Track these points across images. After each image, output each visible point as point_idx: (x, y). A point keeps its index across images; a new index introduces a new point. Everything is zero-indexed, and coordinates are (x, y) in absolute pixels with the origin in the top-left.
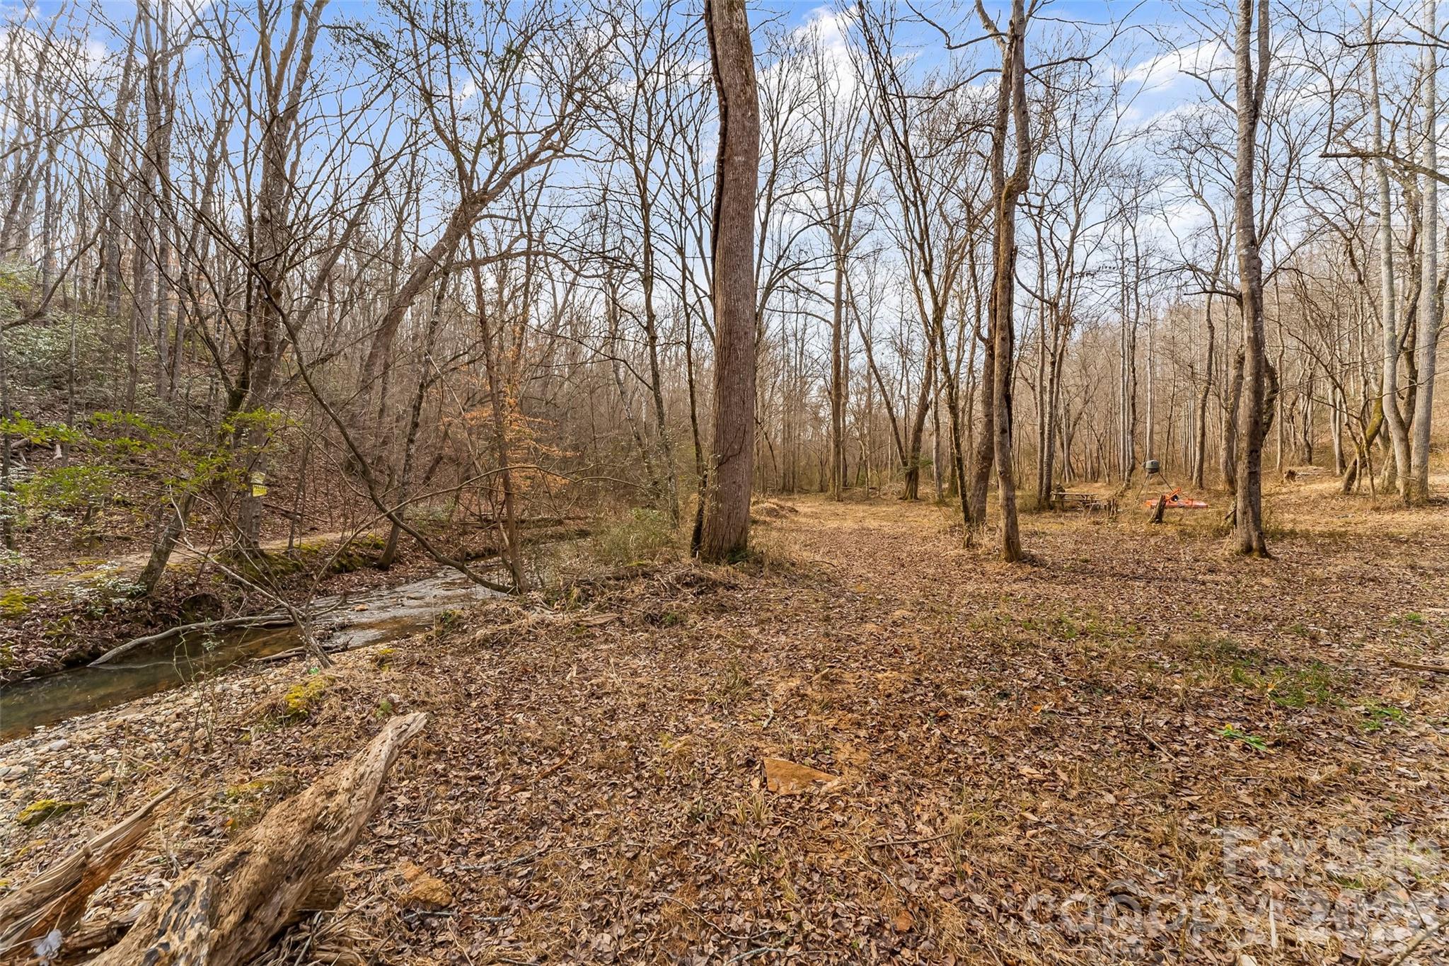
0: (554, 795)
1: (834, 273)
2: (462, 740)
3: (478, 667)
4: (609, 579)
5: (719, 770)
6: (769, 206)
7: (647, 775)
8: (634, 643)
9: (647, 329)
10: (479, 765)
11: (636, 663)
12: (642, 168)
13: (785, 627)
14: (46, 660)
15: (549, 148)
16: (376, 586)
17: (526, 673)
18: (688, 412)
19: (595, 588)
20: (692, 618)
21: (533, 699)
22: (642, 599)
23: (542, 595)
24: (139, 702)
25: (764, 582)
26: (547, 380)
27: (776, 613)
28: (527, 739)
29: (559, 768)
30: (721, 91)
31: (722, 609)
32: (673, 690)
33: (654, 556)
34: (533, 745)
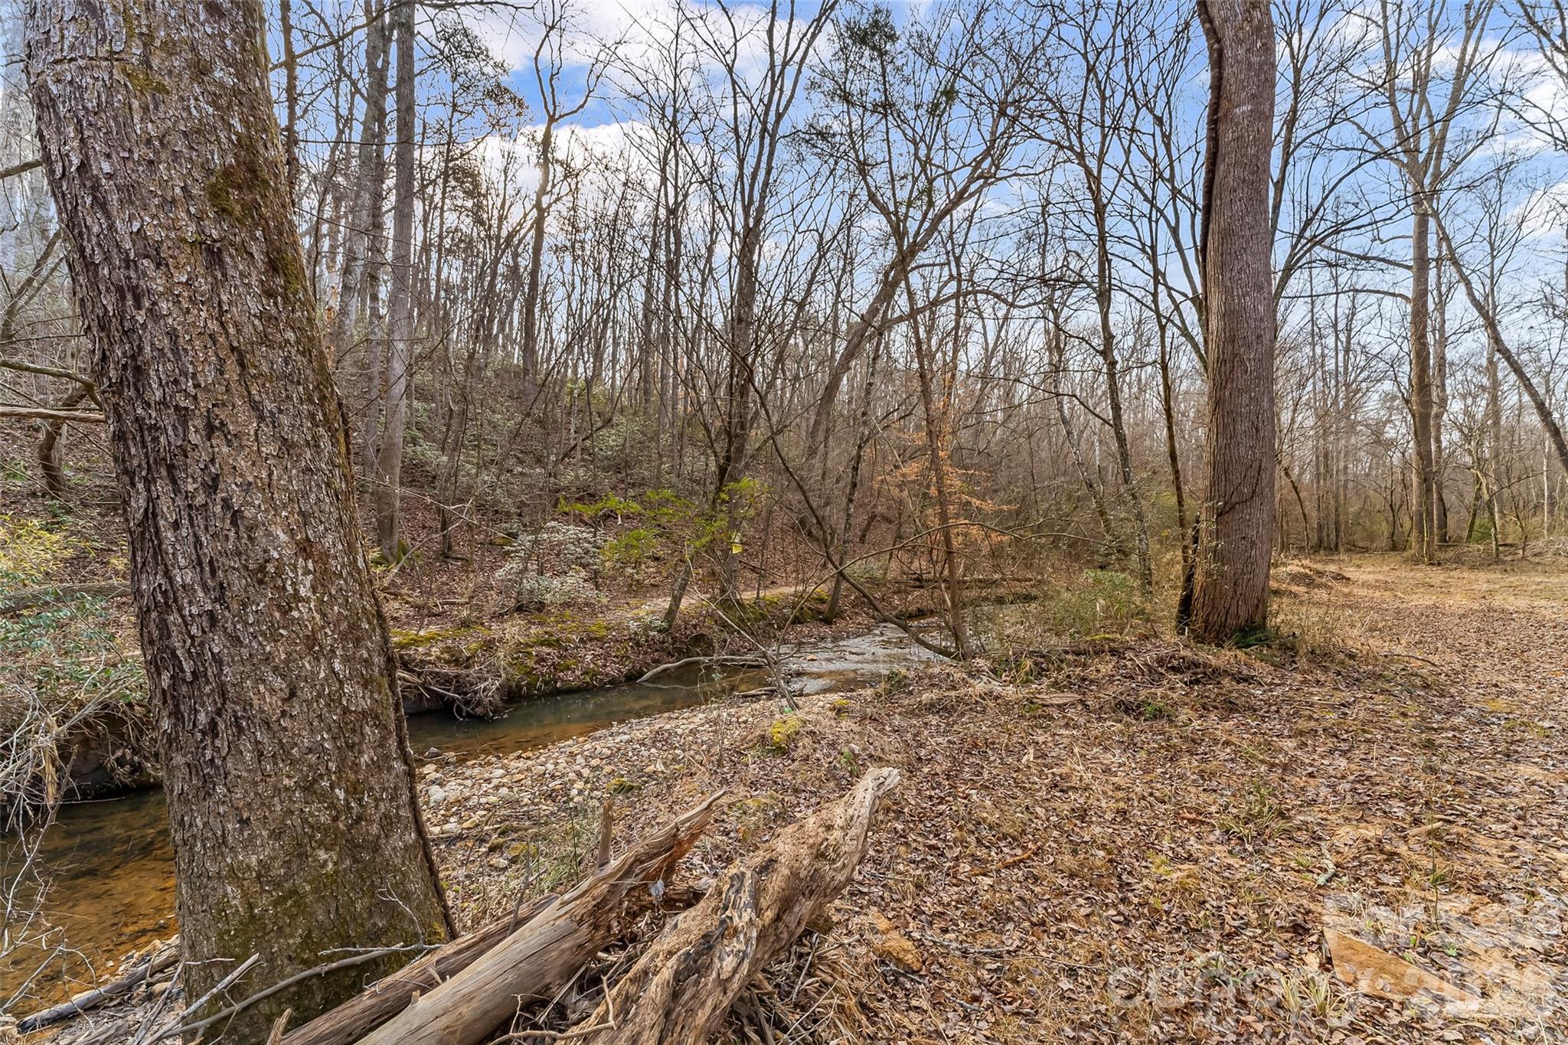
0: (1018, 890)
1: (1412, 221)
2: (918, 804)
3: (926, 732)
4: (1067, 652)
5: (1247, 925)
6: (1287, 154)
7: (1136, 901)
8: (1103, 733)
9: (1103, 353)
10: (936, 835)
11: (1107, 758)
12: (1093, 164)
13: (1344, 746)
14: (615, 673)
15: (978, 178)
16: (822, 639)
17: (976, 747)
18: (1164, 449)
19: (1050, 661)
20: (1184, 714)
21: (986, 776)
22: (1111, 682)
23: (988, 664)
24: (666, 715)
25: (1299, 677)
26: (979, 430)
27: (1325, 724)
28: (985, 820)
29: (1021, 861)
30: (1213, 34)
31: (1230, 708)
32: (1163, 802)
33: (1123, 629)
34: (991, 828)
